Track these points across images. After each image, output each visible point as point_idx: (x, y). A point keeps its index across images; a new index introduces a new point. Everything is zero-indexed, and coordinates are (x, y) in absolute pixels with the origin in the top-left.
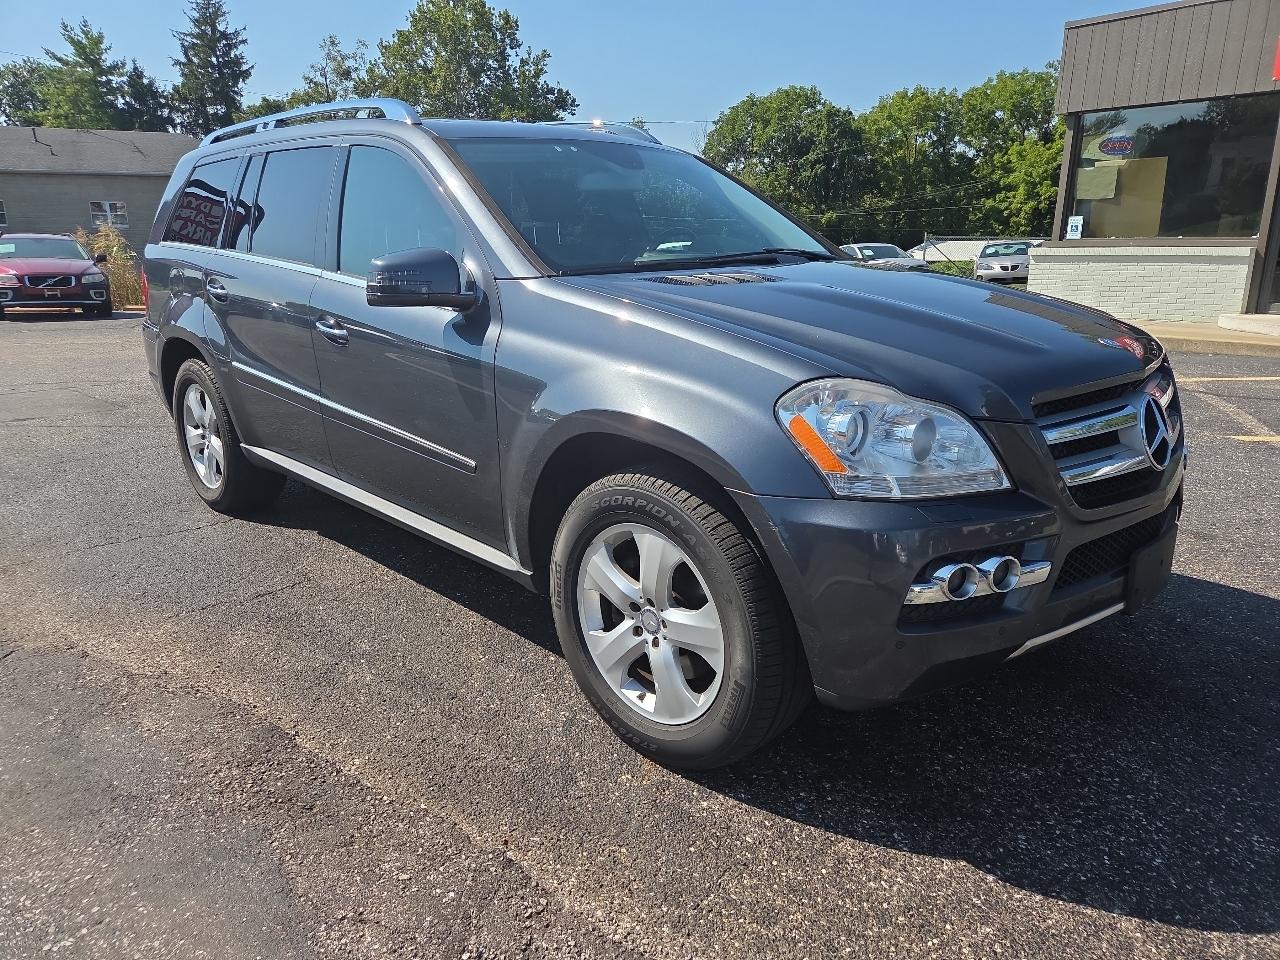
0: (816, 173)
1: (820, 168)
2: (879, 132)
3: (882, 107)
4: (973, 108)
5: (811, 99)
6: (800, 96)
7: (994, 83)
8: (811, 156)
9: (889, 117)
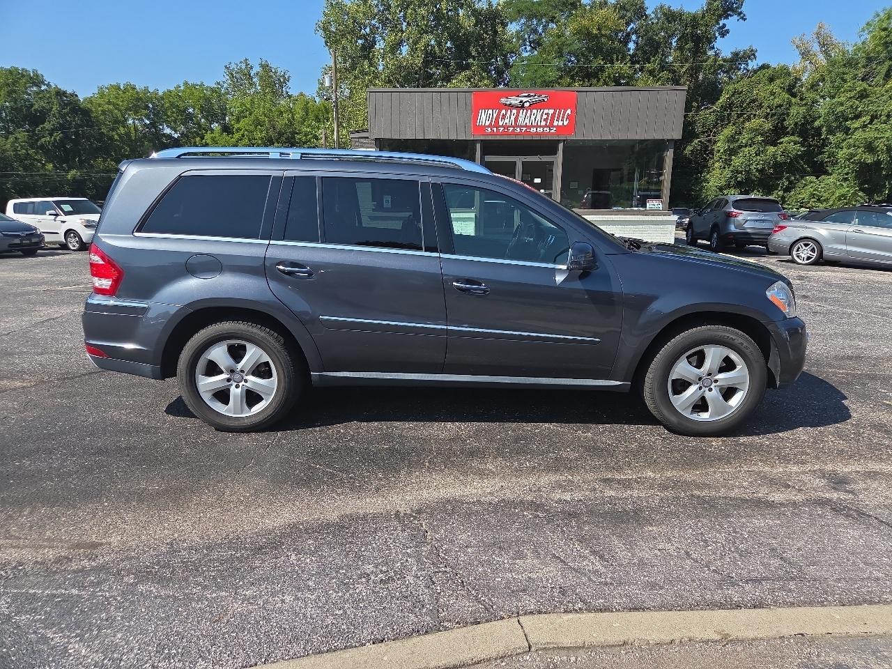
0: (55, 139)
1: (58, 136)
2: (104, 112)
3: (102, 95)
4: (172, 104)
5: (36, 80)
6: (23, 76)
7: (182, 88)
8: (47, 125)
9: (109, 103)
